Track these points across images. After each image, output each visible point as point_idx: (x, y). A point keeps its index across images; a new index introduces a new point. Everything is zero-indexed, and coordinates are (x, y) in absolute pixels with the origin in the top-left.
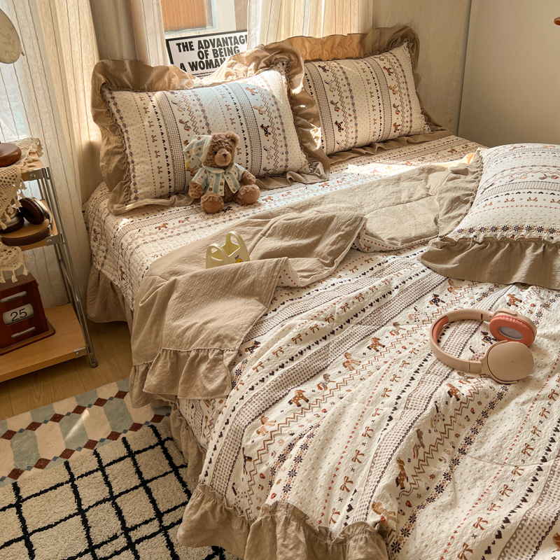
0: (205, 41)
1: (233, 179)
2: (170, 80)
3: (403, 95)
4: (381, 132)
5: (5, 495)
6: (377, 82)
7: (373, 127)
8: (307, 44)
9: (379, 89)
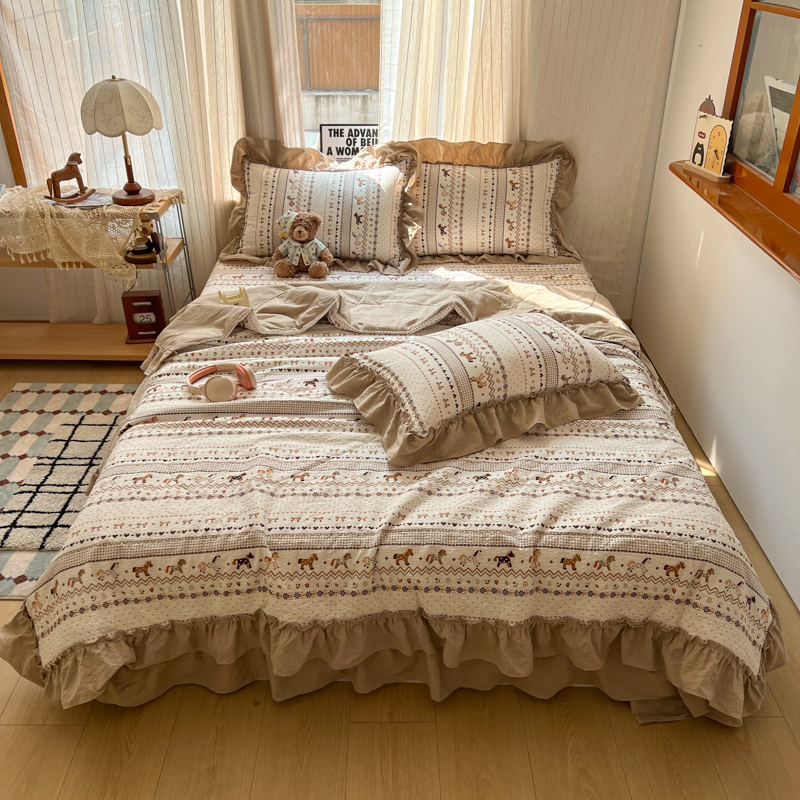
0: (355, 130)
1: (309, 253)
3: (522, 213)
4: (492, 245)
5: (75, 419)
6: (494, 195)
7: (480, 237)
8: (441, 147)
9: (494, 202)
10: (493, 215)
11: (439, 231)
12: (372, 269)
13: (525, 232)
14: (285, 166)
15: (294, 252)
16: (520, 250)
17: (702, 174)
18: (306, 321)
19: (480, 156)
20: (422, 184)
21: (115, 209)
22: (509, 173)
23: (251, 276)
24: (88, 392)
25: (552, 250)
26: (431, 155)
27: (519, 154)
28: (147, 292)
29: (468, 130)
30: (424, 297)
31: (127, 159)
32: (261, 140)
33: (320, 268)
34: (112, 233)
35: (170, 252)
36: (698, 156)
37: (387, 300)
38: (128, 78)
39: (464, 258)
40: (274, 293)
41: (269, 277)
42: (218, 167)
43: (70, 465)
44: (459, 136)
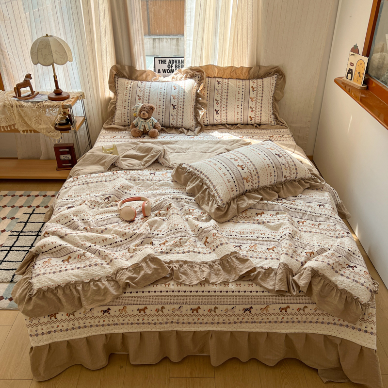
0: (172, 60)
1: (149, 125)
2: (146, 77)
3: (257, 103)
4: (242, 119)
5: (30, 210)
6: (244, 94)
7: (236, 116)
8: (216, 69)
9: (243, 97)
10: (243, 104)
11: (215, 112)
12: (181, 132)
13: (259, 113)
14: (136, 79)
15: (141, 124)
16: (257, 122)
17: (351, 85)
18: (147, 162)
19: (236, 74)
20: (206, 88)
21: (49, 103)
22: (251, 82)
23: (119, 137)
24: (38, 196)
25: (273, 122)
26: (211, 74)
27: (256, 73)
28: (67, 144)
29: (230, 61)
30: (207, 148)
31: (55, 77)
32: (124, 66)
33: (154, 132)
34: (48, 115)
35: (78, 124)
36: (350, 75)
37: (189, 151)
38: (55, 35)
39: (228, 126)
40: (131, 146)
41: (129, 137)
42: (102, 80)
43: (28, 235)
44: (225, 63)
